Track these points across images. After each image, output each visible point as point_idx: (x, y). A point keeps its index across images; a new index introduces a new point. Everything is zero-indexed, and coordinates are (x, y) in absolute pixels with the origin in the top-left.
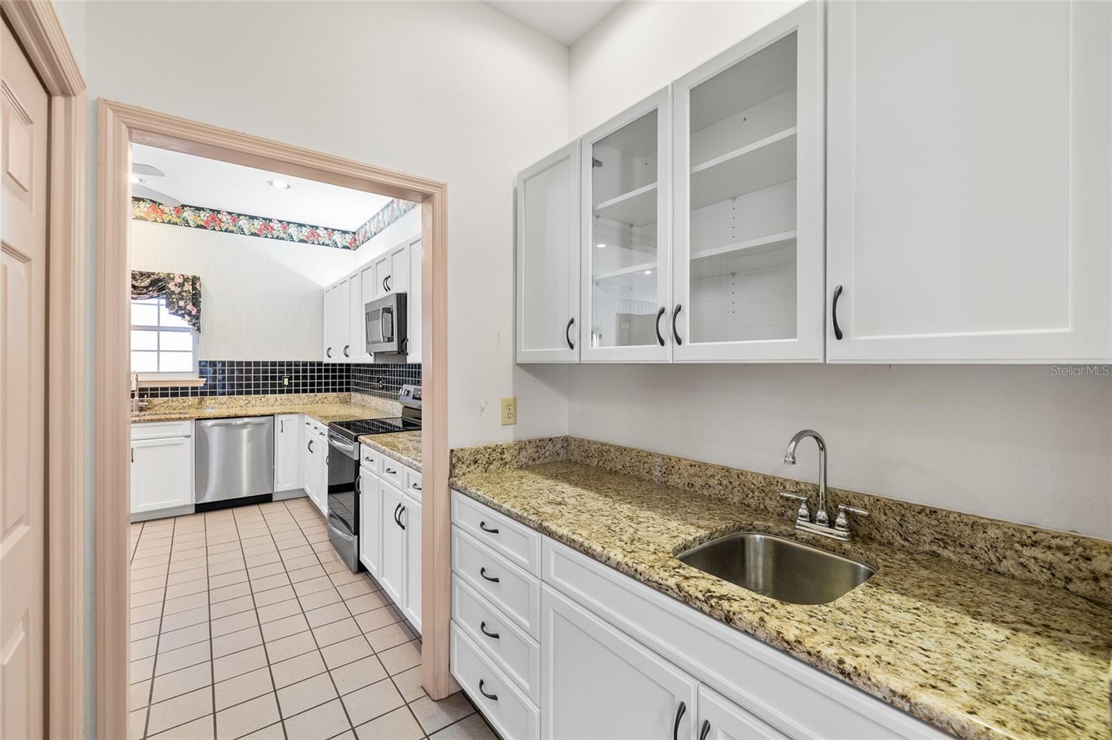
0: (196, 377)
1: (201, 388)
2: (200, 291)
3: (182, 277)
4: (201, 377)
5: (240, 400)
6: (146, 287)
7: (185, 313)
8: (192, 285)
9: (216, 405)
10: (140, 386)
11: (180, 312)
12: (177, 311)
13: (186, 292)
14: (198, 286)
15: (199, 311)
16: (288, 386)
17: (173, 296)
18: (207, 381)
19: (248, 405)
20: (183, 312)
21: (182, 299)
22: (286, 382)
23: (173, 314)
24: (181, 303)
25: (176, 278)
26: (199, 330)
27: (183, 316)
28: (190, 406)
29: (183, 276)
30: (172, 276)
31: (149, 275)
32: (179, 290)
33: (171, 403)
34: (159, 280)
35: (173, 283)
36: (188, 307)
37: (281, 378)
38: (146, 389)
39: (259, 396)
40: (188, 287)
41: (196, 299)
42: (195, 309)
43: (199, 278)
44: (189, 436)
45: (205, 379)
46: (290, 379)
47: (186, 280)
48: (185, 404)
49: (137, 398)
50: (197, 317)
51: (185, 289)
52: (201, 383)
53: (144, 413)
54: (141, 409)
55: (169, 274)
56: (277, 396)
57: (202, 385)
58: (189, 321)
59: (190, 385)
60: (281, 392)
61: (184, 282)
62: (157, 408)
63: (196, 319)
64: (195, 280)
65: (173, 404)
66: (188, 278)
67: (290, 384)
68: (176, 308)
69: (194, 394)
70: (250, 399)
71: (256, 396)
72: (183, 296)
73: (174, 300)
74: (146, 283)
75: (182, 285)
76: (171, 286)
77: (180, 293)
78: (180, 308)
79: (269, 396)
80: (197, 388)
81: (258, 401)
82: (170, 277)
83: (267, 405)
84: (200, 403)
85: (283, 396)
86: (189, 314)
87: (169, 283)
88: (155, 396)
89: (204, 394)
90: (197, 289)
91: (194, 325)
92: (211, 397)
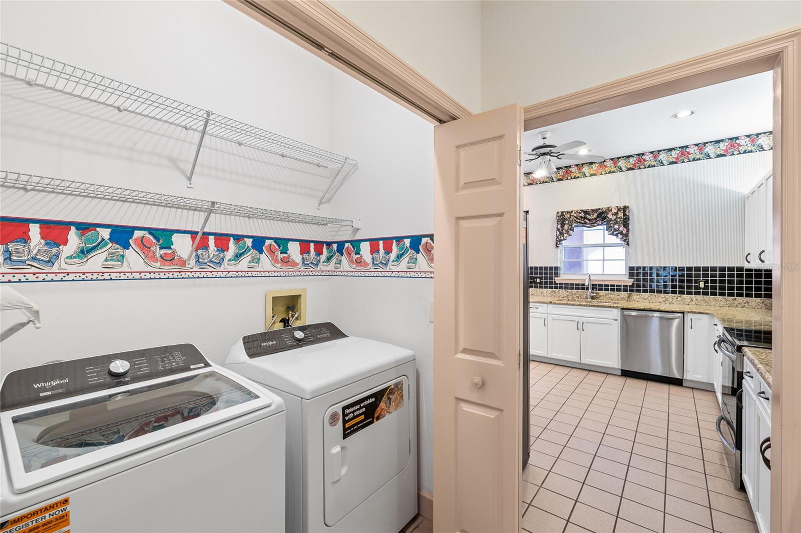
0: (626, 278)
1: (630, 286)
2: (628, 216)
3: (616, 208)
4: (630, 278)
5: (660, 298)
6: (595, 219)
7: (619, 233)
8: (624, 213)
9: (640, 300)
10: (592, 283)
11: (615, 233)
12: (613, 232)
13: (619, 218)
14: (627, 213)
15: (628, 231)
16: (703, 289)
17: (611, 222)
18: (634, 281)
19: (666, 302)
20: (617, 232)
21: (616, 223)
22: (702, 285)
23: (611, 234)
24: (616, 227)
25: (613, 209)
26: (628, 244)
27: (617, 235)
28: (622, 299)
29: (617, 207)
30: (610, 209)
31: (597, 210)
32: (615, 217)
33: (610, 296)
34: (603, 213)
35: (611, 213)
36: (621, 229)
37: (696, 281)
38: (596, 285)
39: (676, 295)
40: (621, 214)
41: (626, 222)
42: (625, 229)
43: (628, 207)
44: (616, 320)
46: (706, 282)
47: (619, 209)
48: (619, 297)
49: (590, 290)
50: (627, 235)
51: (619, 216)
52: (630, 282)
53: (594, 300)
54: (592, 298)
55: (608, 208)
56: (693, 296)
57: (631, 284)
58: (621, 239)
59: (622, 284)
60: (698, 293)
61: (618, 212)
62: (601, 298)
63: (626, 237)
64: (625, 208)
65: (611, 296)
66: (621, 208)
67: (706, 287)
68: (613, 230)
69: (625, 290)
70: (667, 297)
71: (673, 295)
72: (617, 221)
73: (612, 225)
74: (595, 216)
75: (616, 214)
76: (610, 216)
77: (615, 220)
78: (615, 230)
79: (685, 296)
80: (627, 286)
81: (675, 300)
82: (609, 210)
83: (683, 304)
84: (629, 297)
85: (698, 296)
86: (621, 233)
87: (608, 214)
88: (600, 289)
89: (632, 291)
90: (626, 215)
91: (624, 241)
92: (637, 293)
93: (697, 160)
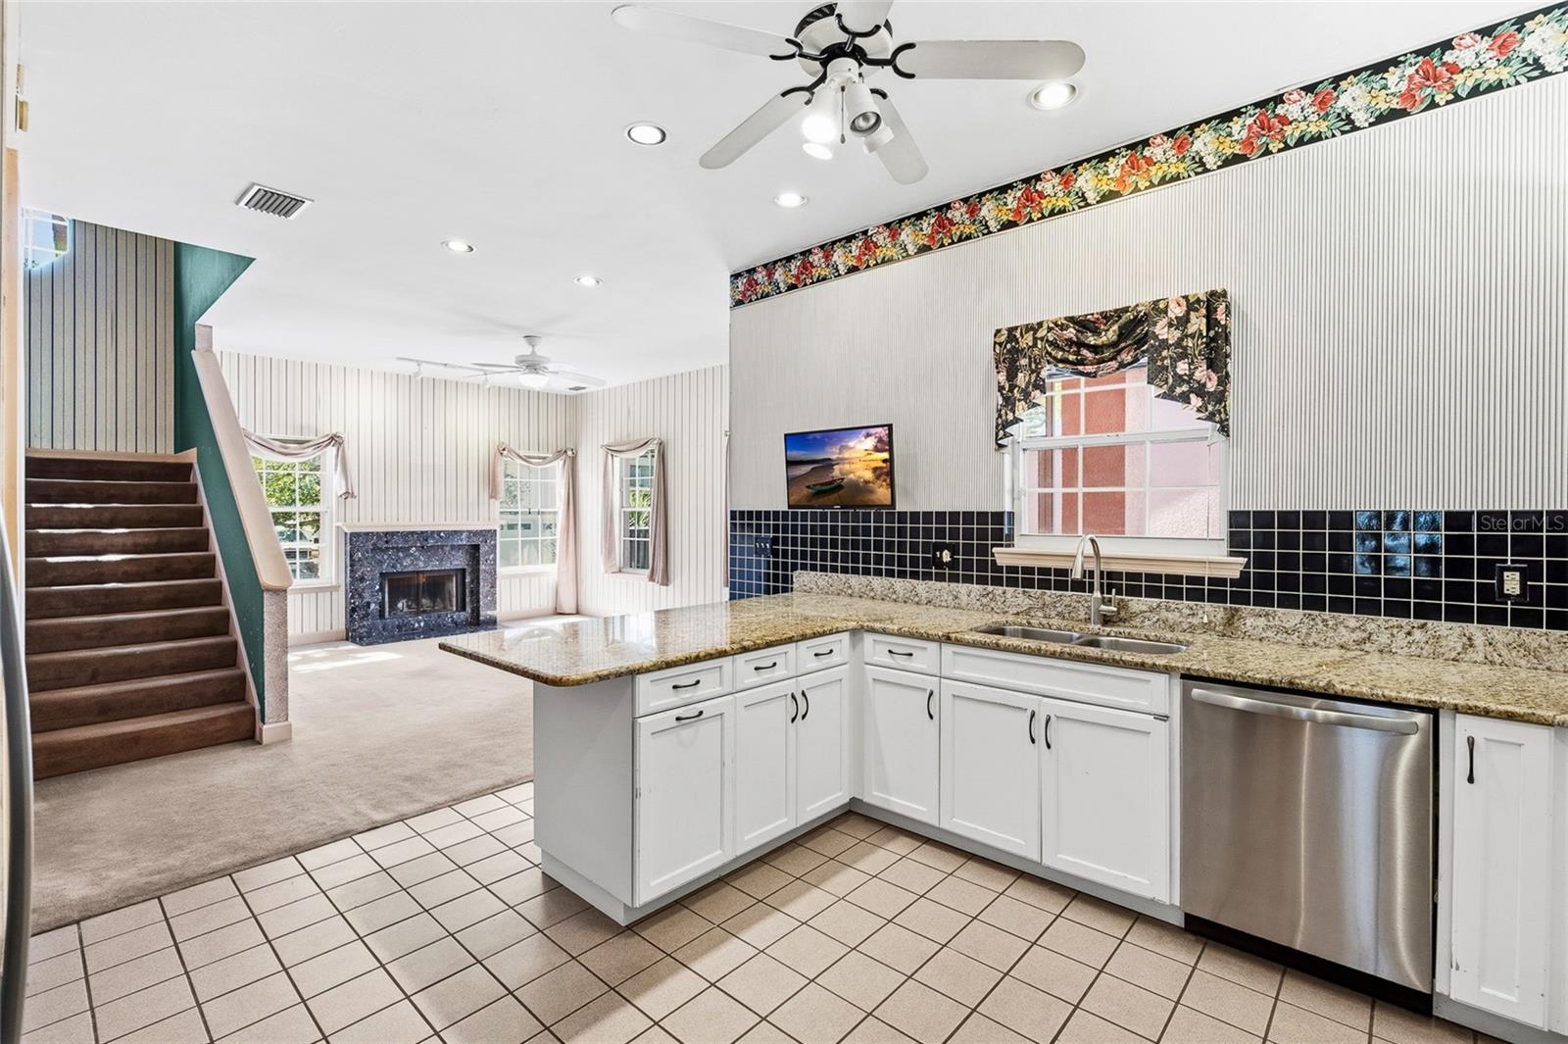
0: (1219, 552)
1: (1234, 583)
2: (1225, 327)
3: (1183, 302)
4: (1232, 554)
5: (1341, 629)
6: (1114, 344)
7: (1191, 390)
8: (1208, 317)
9: (1269, 633)
10: (1103, 567)
11: (1178, 390)
12: (1172, 389)
13: (1192, 336)
14: (1220, 316)
15: (1224, 380)
16: (1517, 600)
17: (1165, 353)
18: (1247, 566)
19: (1367, 646)
20: (1185, 388)
21: (1183, 356)
22: (1512, 584)
23: (1165, 396)
24: (1182, 367)
25: (1172, 305)
26: (1224, 429)
27: (1185, 398)
28: (1207, 627)
29: (1186, 298)
30: (1162, 305)
31: (1120, 312)
32: (1178, 334)
33: (1164, 614)
34: (1138, 321)
35: (1165, 321)
36: (1198, 375)
37: (1487, 569)
38: (1118, 575)
39: (1403, 621)
40: (1198, 323)
41: (1217, 349)
42: (1214, 377)
43: (1224, 294)
44: (1166, 718)
45: (1244, 560)
46: (1530, 573)
47: (1192, 305)
48: (1195, 621)
49: (1097, 594)
50: (1220, 397)
51: (1191, 329)
52: (1233, 568)
53: (1108, 629)
54: (1106, 620)
55: (1156, 303)
56: (1474, 629)
57: (1237, 575)
58: (1199, 410)
59: (1206, 573)
60: (1493, 617)
61: (1188, 313)
62: (1137, 621)
63: (1215, 406)
64: (1214, 298)
65: (1170, 615)
66: (1198, 301)
67: (1530, 594)
68: (1171, 381)
69: (1216, 597)
70: (1371, 626)
71: (1394, 621)
72: (1185, 348)
73: (1167, 362)
74: (1110, 333)
75: (1183, 322)
76: (1161, 330)
77: (1179, 343)
78: (1179, 379)
79: (1443, 627)
80: (1222, 582)
81: (1401, 639)
82: (1158, 309)
83: (1435, 656)
84: (1229, 622)
85: (1497, 632)
86: (1200, 391)
87: (1155, 323)
88: (1134, 591)
89: (1241, 599)
90: (1218, 322)
91: (1211, 417)
92: (1258, 608)
93: (1490, 89)
